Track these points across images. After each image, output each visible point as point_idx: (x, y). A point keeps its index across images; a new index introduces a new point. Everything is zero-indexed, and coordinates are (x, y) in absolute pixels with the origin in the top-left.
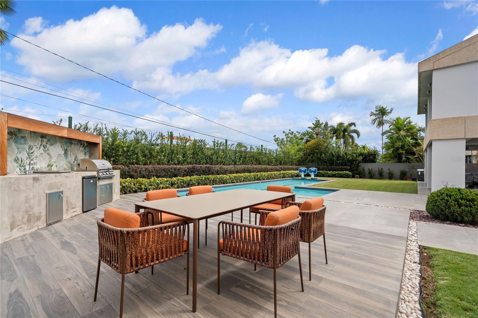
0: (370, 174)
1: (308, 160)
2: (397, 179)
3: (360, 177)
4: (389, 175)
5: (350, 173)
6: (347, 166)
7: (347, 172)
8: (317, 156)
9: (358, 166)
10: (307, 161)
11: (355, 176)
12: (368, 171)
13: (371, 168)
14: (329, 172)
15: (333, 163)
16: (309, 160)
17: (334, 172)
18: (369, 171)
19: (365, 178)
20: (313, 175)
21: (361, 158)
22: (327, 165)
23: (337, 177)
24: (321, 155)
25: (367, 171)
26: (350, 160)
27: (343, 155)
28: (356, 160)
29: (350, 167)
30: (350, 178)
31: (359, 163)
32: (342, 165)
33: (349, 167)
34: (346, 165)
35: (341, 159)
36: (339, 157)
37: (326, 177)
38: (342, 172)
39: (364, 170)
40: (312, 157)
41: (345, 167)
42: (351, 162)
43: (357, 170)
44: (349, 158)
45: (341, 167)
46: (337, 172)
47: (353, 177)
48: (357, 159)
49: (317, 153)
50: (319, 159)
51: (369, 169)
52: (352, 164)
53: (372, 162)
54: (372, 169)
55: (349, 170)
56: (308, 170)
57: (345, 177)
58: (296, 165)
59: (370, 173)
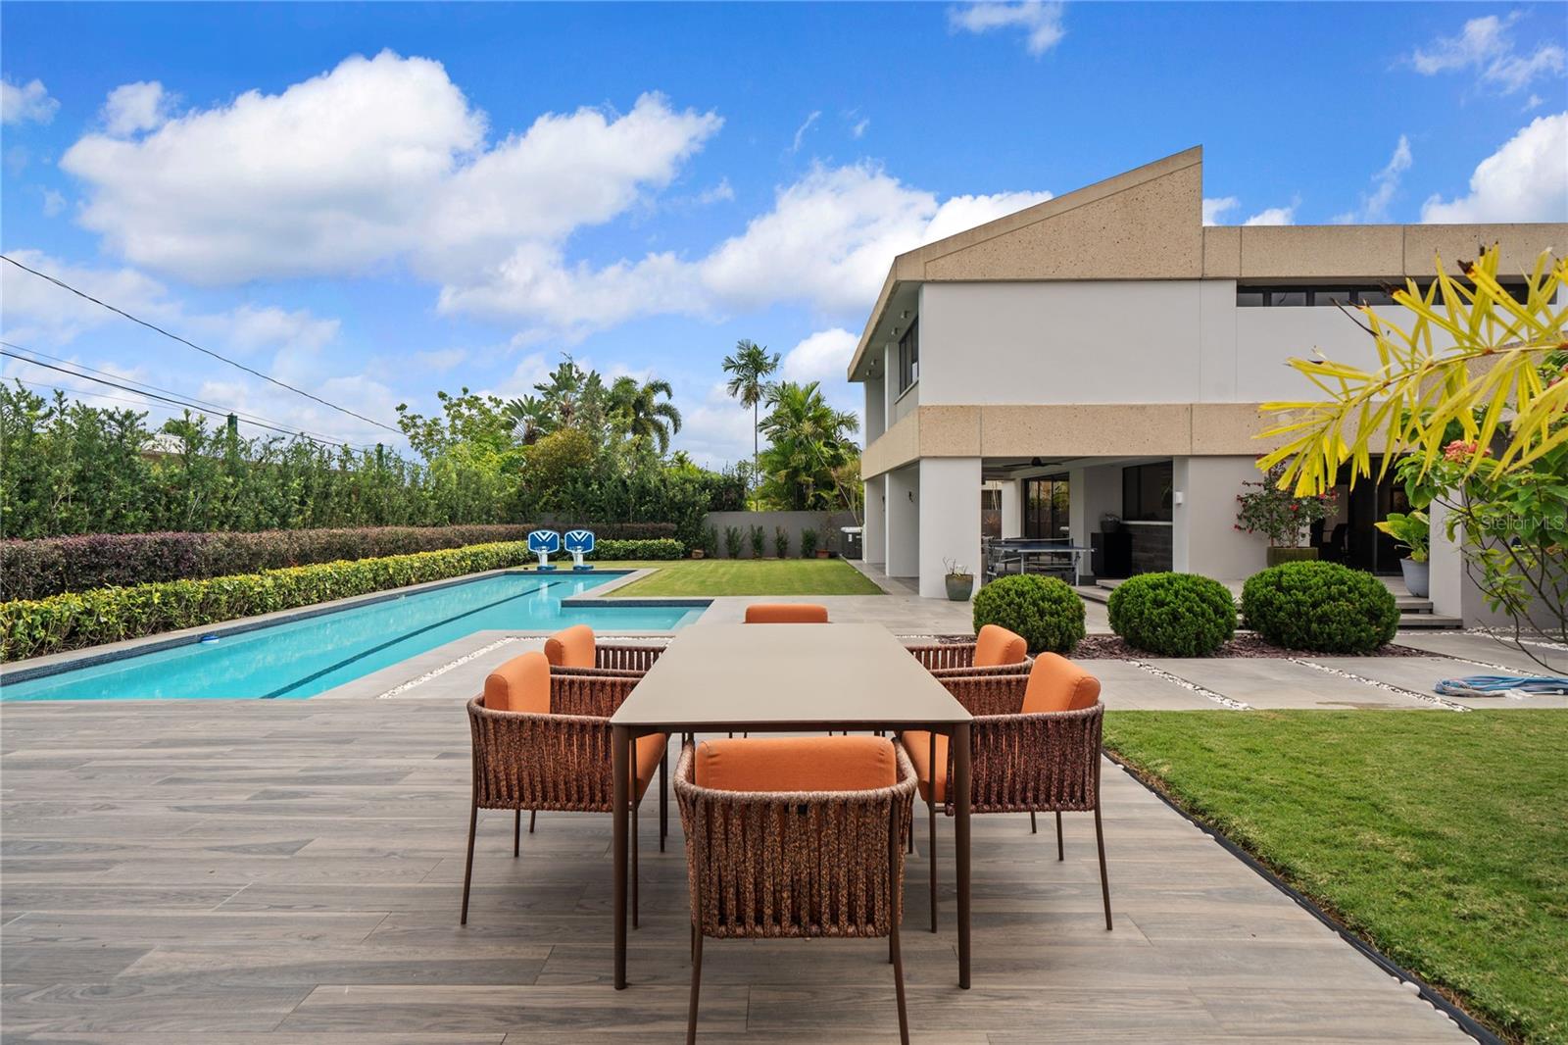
0: (730, 545)
1: (541, 504)
2: (795, 557)
3: (706, 557)
4: (779, 547)
5: (679, 545)
6: (667, 521)
7: (670, 541)
8: (575, 488)
9: (699, 521)
10: (537, 507)
11: (691, 552)
12: (726, 537)
13: (733, 527)
14: (616, 544)
15: (625, 513)
16: (545, 504)
17: (631, 544)
18: (729, 536)
19: (717, 558)
20: (581, 557)
21: (707, 496)
22: (606, 521)
23: (641, 558)
24: (587, 485)
25: (722, 538)
26: (677, 504)
27: (655, 486)
28: (694, 504)
29: (679, 523)
30: (679, 559)
31: (701, 513)
32: (653, 518)
33: (674, 527)
34: (664, 519)
35: (651, 501)
36: (643, 492)
37: (605, 559)
38: (656, 542)
39: (714, 533)
40: (555, 494)
41: (664, 524)
42: (680, 508)
43: (696, 534)
44: (675, 496)
45: (651, 525)
46: (640, 543)
47: (687, 555)
48: (697, 498)
49: (575, 481)
50: (578, 497)
51: (728, 531)
52: (682, 514)
53: (734, 510)
54: (735, 529)
55: (675, 535)
56: (562, 537)
57: (663, 558)
58: (501, 521)
59: (732, 539)
